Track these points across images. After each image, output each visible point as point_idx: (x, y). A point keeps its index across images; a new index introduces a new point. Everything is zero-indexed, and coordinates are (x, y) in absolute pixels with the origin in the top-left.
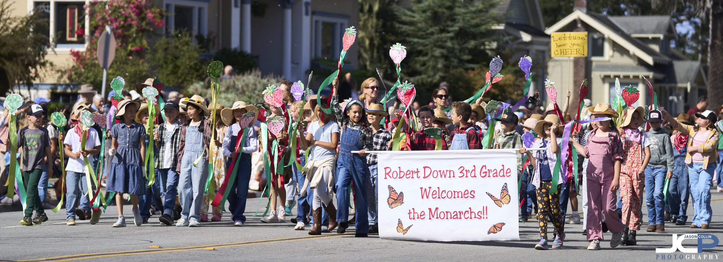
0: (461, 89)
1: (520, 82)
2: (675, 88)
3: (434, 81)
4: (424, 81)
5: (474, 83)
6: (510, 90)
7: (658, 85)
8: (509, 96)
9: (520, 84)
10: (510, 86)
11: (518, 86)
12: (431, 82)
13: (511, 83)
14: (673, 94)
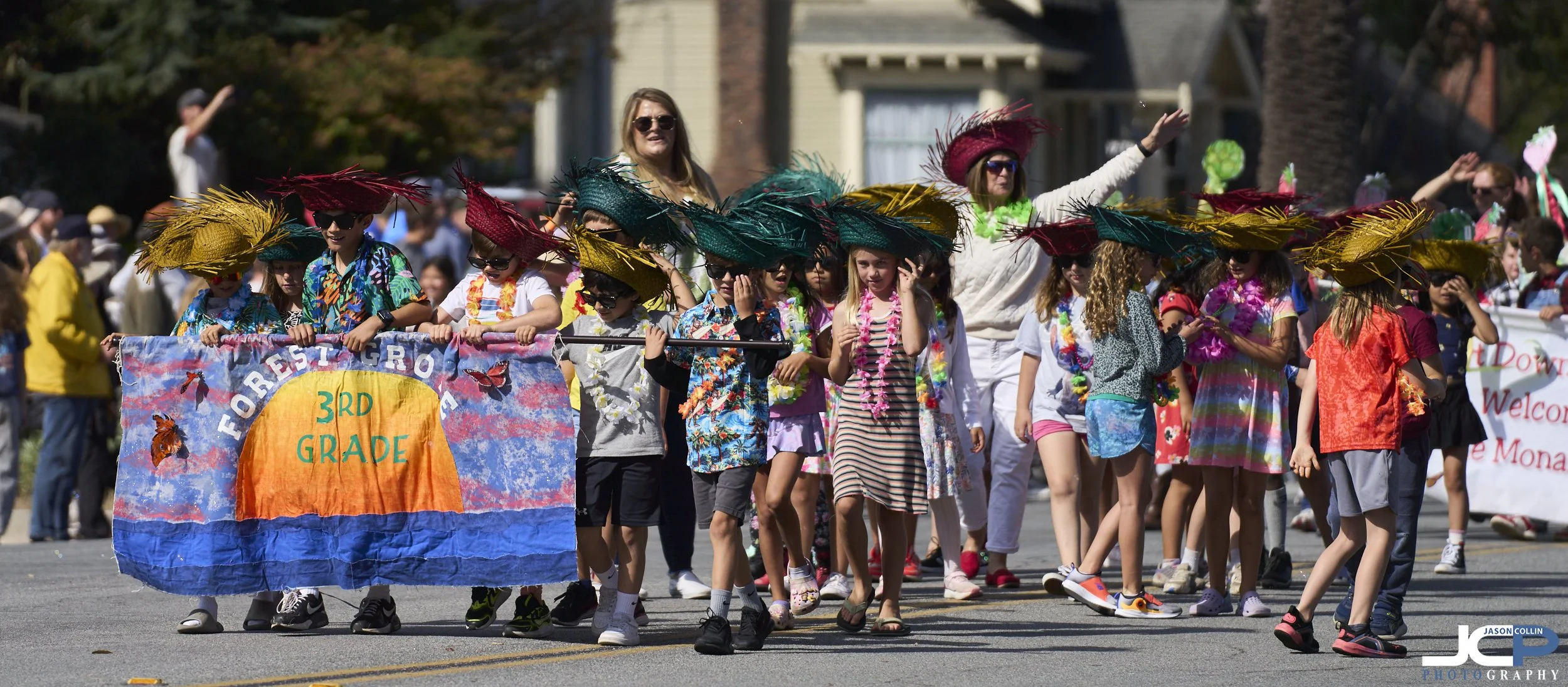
0: (264, 122)
1: (505, 89)
2: (1129, 108)
3: (157, 89)
4: (113, 89)
5: (316, 95)
6: (466, 122)
7: (1060, 96)
8: (460, 147)
9: (506, 98)
10: (465, 106)
11: (498, 106)
12: (144, 92)
13: (469, 94)
14: (1124, 130)
